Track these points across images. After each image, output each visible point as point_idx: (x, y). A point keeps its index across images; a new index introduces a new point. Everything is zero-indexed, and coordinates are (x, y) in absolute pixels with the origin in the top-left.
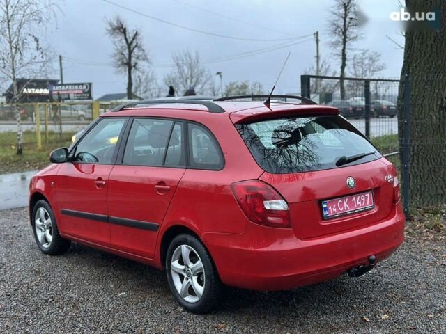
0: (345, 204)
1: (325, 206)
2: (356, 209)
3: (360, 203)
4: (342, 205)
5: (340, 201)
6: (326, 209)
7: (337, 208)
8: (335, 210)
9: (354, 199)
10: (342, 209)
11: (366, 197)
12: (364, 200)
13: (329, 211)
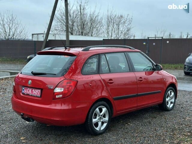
0: (30, 91)
1: (24, 89)
2: (33, 94)
3: (35, 93)
4: (29, 91)
5: (29, 89)
6: (24, 90)
7: (27, 91)
8: (26, 92)
9: (34, 90)
10: (28, 92)
11: (38, 91)
12: (37, 92)
13: (24, 91)
